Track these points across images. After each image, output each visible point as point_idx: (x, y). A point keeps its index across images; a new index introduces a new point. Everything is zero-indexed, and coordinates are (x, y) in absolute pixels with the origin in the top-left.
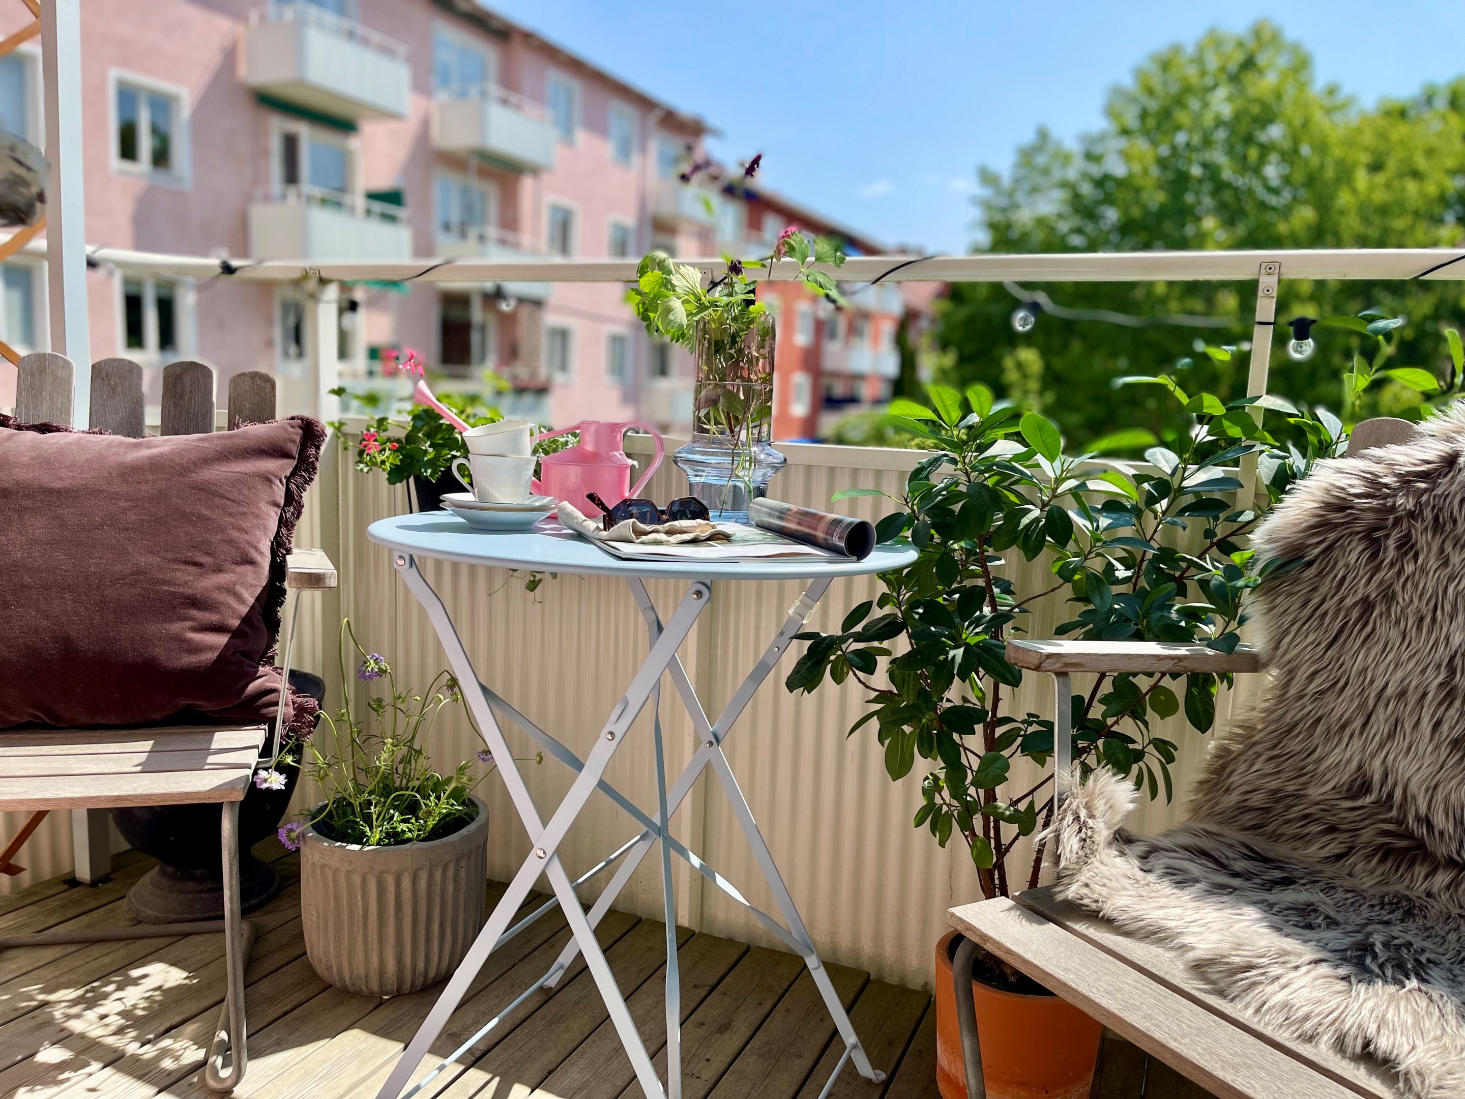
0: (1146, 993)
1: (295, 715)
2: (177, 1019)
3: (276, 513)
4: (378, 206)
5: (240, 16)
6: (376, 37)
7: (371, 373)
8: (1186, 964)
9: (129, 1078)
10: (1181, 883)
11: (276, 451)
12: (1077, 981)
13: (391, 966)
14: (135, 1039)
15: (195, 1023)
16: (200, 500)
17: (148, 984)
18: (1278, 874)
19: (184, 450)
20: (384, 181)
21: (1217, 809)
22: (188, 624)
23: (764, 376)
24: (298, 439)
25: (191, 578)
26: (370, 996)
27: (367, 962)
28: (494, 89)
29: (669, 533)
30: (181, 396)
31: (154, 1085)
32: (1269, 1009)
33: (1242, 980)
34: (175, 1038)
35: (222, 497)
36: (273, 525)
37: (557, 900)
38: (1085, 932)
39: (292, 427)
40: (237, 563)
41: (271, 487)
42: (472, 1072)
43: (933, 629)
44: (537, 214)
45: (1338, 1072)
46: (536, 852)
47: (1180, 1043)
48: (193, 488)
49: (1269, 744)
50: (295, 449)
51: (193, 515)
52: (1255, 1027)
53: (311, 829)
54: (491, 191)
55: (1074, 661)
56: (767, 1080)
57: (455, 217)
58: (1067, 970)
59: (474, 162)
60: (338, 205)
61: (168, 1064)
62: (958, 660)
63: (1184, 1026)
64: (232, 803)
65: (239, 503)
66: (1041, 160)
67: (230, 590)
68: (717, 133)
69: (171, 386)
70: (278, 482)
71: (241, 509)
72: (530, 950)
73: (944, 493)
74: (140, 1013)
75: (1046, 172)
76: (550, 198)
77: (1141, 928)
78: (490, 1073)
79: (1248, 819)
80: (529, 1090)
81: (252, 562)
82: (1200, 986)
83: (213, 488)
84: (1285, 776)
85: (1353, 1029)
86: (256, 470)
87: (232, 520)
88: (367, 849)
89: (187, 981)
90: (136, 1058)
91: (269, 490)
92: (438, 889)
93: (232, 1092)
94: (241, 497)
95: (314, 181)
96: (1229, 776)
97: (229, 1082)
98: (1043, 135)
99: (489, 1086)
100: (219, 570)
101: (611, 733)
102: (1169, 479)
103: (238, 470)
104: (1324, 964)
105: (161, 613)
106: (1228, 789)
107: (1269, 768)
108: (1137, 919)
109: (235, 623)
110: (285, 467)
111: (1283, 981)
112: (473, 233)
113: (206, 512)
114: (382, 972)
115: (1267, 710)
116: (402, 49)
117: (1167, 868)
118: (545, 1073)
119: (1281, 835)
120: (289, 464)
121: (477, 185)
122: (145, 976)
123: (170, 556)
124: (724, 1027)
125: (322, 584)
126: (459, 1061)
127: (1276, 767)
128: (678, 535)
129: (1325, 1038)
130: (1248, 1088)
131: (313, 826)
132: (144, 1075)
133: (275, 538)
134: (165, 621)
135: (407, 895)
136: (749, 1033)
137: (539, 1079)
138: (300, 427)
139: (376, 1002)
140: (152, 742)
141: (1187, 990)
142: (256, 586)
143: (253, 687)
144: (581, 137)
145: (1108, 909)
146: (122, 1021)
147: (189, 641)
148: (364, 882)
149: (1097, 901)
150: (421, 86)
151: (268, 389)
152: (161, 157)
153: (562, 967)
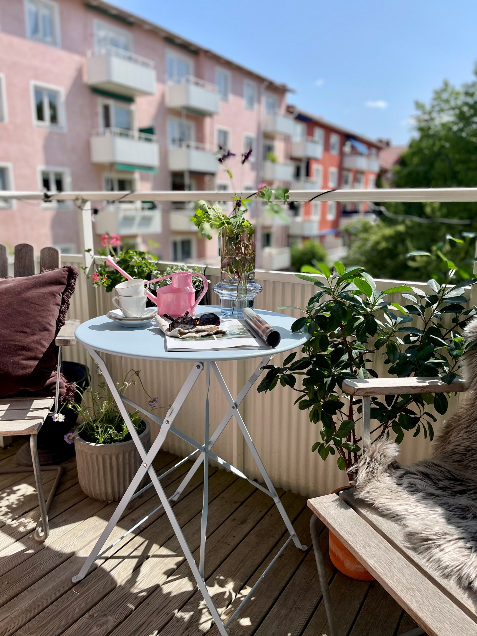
0: (380, 548)
1: (66, 392)
2: (28, 509)
3: (58, 308)
4: (144, 135)
5: (83, 54)
6: (141, 59)
7: (143, 209)
8: (404, 533)
9: (6, 534)
10: (412, 492)
11: (56, 282)
12: (352, 541)
13: (110, 491)
14: (10, 518)
15: (34, 511)
16: (25, 305)
17: (19, 493)
18: (460, 488)
19: (19, 284)
20: (146, 123)
21: (445, 451)
22: (21, 357)
23: (251, 252)
24: (66, 276)
25: (22, 338)
26: (102, 502)
27: (100, 489)
28: (192, 78)
29: (197, 332)
30: (21, 258)
31: (15, 538)
32: (432, 561)
33: (424, 545)
34: (26, 518)
35: (35, 304)
36: (57, 313)
37: (153, 483)
38: (365, 514)
39: (64, 271)
40: (41, 331)
41: (55, 298)
42: (137, 537)
43: (317, 369)
44: (212, 134)
45: (454, 595)
46: (143, 464)
47: (387, 576)
48: (23, 301)
49: (466, 425)
50: (65, 281)
51: (23, 312)
52: (425, 568)
53: (78, 435)
54: (192, 125)
55: (371, 391)
56: (257, 547)
57: (177, 135)
58: (350, 534)
59: (184, 112)
60: (127, 135)
61: (22, 529)
62: (328, 383)
63: (392, 566)
64: (34, 435)
65: (41, 306)
66: (445, 96)
67: (38, 342)
68: (292, 91)
69: (17, 254)
70: (58, 295)
71: (42, 308)
72: (170, 483)
73: (325, 308)
74: (14, 506)
75: (447, 101)
76: (218, 127)
77: (389, 514)
78: (145, 538)
79: (456, 457)
80: (159, 547)
81: (47, 330)
82: (407, 545)
83: (31, 300)
84: (472, 440)
85: (465, 576)
86: (49, 291)
87: (39, 313)
88: (98, 445)
89: (34, 492)
90: (10, 526)
91: (54, 299)
92: (127, 461)
93: (44, 542)
94: (42, 303)
95: (117, 126)
96: (449, 438)
97: (42, 538)
98: (446, 84)
99: (144, 544)
100: (34, 334)
101: (168, 421)
102: (437, 295)
103: (41, 292)
104: (462, 540)
105: (11, 353)
106: (449, 443)
107: (466, 436)
108: (388, 509)
109: (41, 356)
110: (62, 288)
111: (442, 547)
112: (184, 144)
113: (27, 310)
114: (106, 493)
115: (468, 410)
116: (152, 63)
117: (409, 484)
118: (167, 539)
119: (469, 466)
120: (63, 287)
121: (185, 122)
122: (19, 490)
123: (13, 329)
124: (243, 522)
125: (69, 344)
126: (133, 532)
127: (469, 435)
128: (201, 333)
129: (454, 577)
130: (410, 601)
131: (79, 434)
132: (12, 533)
133: (58, 319)
134: (12, 356)
135: (114, 463)
136: (253, 525)
137: (164, 541)
138: (67, 271)
139: (105, 504)
140: (9, 405)
141: (401, 547)
142: (50, 340)
143: (49, 381)
144: (231, 97)
145: (376, 503)
146: (7, 510)
147: (22, 364)
148: (97, 458)
149: (372, 499)
150: (160, 80)
151: (55, 254)
152: (54, 119)
153: (178, 493)
